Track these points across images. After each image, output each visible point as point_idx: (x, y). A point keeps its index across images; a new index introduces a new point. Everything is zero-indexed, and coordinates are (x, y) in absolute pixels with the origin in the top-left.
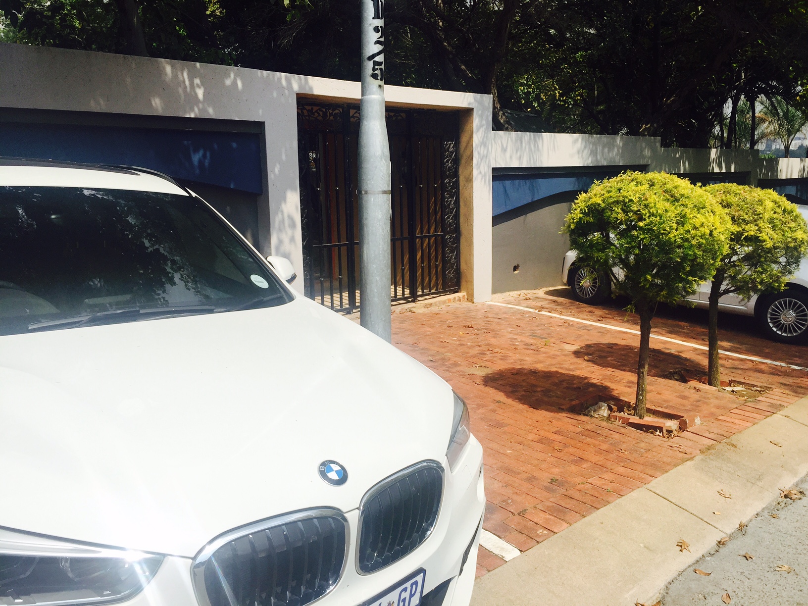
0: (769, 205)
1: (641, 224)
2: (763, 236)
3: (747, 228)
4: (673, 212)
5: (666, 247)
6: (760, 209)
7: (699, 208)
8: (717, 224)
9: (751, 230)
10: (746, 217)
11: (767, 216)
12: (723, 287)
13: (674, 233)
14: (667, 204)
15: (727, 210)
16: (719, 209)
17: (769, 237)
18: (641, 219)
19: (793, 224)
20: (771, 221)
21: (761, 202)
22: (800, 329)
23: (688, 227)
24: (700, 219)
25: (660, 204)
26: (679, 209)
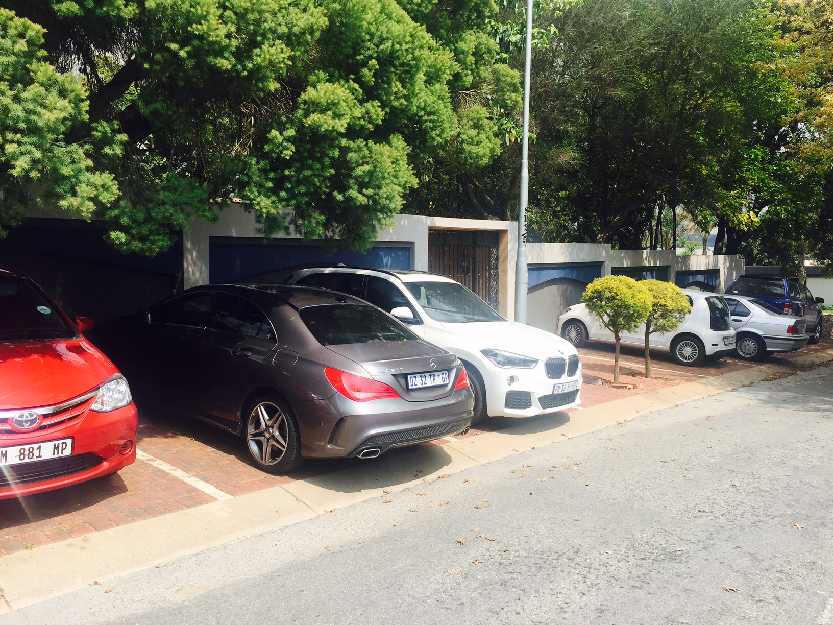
0: (670, 290)
1: (617, 297)
2: (667, 304)
3: (660, 300)
4: (629, 293)
5: (627, 307)
6: (666, 292)
7: (640, 291)
8: (647, 298)
9: (662, 302)
10: (660, 296)
11: (669, 295)
12: (651, 329)
13: (630, 301)
14: (627, 290)
15: (651, 292)
16: (647, 291)
17: (670, 305)
18: (617, 295)
19: (681, 299)
20: (671, 298)
21: (666, 289)
22: (694, 358)
23: (635, 299)
24: (640, 296)
25: (624, 289)
26: (632, 292)
